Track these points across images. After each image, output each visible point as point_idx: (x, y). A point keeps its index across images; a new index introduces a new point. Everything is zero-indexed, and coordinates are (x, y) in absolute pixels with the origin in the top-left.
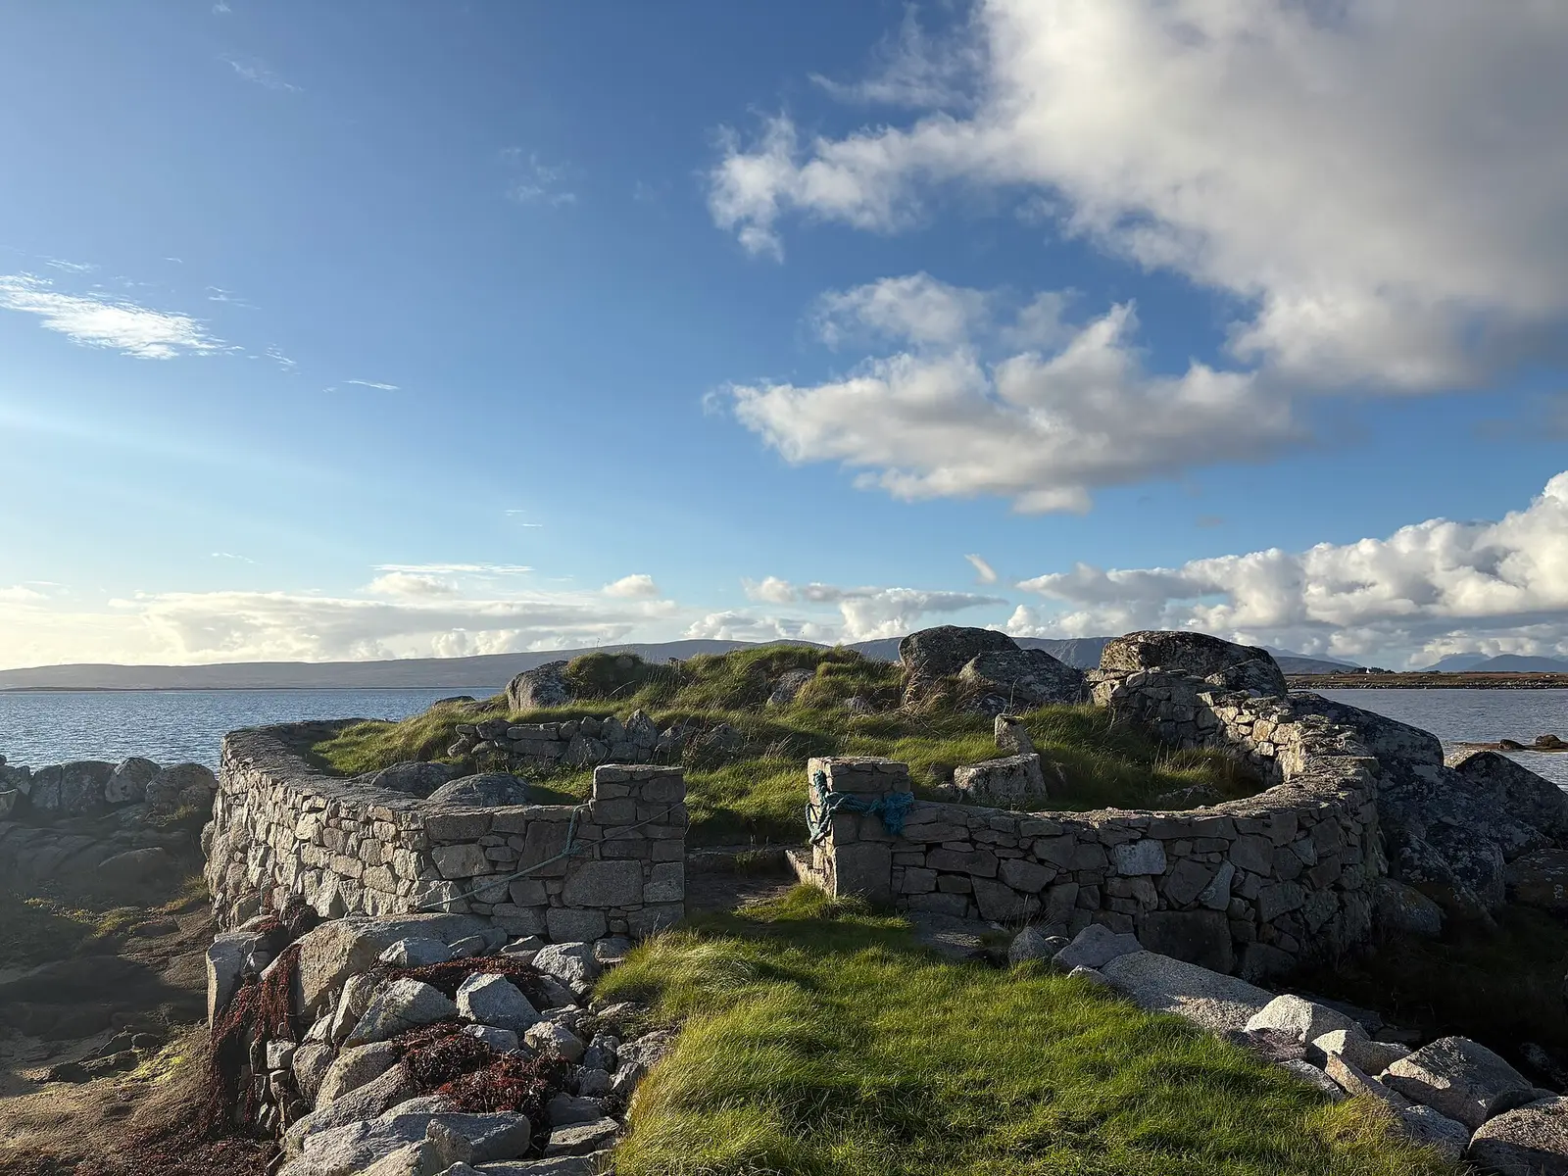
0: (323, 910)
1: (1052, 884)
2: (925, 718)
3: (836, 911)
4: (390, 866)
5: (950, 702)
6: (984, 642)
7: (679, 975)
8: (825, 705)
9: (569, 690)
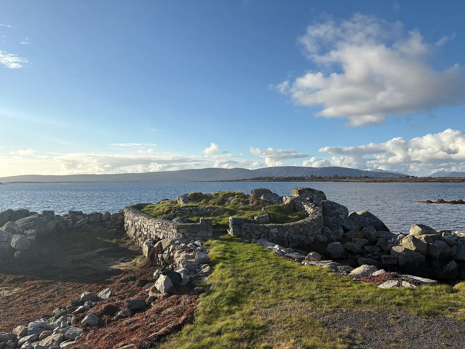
0: (161, 238)
1: (261, 234)
2: (253, 207)
3: (232, 237)
4: (172, 231)
5: (258, 203)
6: (266, 191)
7: (212, 243)
8: (236, 204)
9: (190, 200)
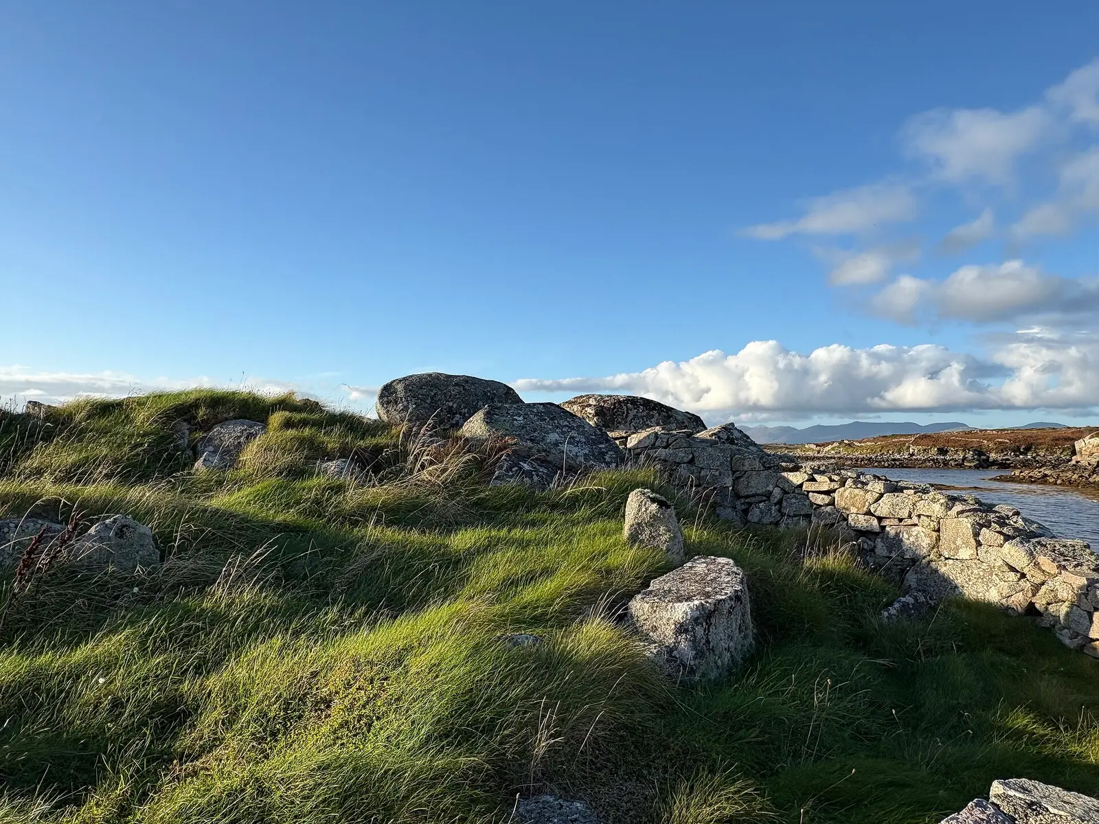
6: (485, 393)
